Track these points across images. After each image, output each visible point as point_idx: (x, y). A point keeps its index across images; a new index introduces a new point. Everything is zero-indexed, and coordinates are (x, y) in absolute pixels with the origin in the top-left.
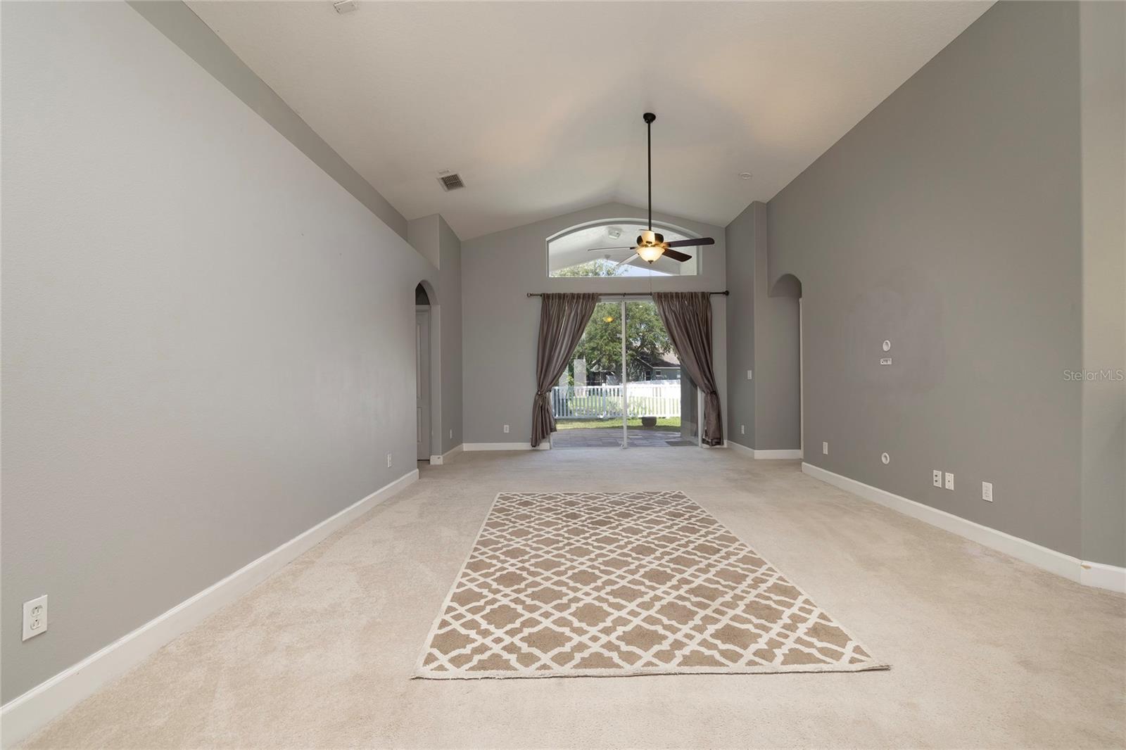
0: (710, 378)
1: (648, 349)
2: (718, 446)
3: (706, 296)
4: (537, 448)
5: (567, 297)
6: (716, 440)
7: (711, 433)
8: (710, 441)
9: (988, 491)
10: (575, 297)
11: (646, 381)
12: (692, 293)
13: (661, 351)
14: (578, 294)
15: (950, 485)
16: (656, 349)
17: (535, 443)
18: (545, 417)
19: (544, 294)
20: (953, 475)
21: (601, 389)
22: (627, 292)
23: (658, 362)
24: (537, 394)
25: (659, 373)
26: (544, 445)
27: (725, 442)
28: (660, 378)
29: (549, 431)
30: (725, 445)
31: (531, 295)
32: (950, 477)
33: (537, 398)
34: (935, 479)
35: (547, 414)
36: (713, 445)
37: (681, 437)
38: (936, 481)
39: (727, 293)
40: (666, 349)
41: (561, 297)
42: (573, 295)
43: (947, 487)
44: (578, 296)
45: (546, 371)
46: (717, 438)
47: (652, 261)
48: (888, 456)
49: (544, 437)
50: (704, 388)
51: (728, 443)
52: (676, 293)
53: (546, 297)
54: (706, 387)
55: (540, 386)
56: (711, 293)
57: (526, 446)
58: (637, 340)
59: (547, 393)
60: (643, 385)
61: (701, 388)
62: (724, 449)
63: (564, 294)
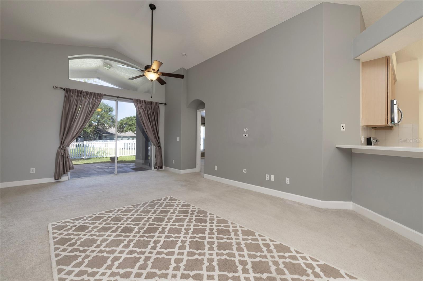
0: (158, 140)
1: (101, 126)
2: (161, 169)
3: (157, 104)
4: (59, 180)
5: (83, 93)
6: (160, 167)
7: (158, 164)
8: (157, 167)
9: (288, 181)
10: (89, 94)
11: (99, 140)
12: (151, 102)
13: (108, 128)
14: (91, 92)
15: (273, 179)
16: (106, 127)
17: (57, 177)
18: (66, 162)
19: (67, 89)
20: (274, 176)
21: (83, 144)
22: (120, 96)
23: (105, 132)
24: (60, 147)
25: (106, 137)
26: (64, 178)
27: (163, 167)
28: (106, 139)
29: (68, 169)
30: (163, 169)
31: (56, 87)
32: (273, 177)
33: (59, 150)
34: (266, 177)
35: (67, 160)
36: (158, 169)
37: (135, 166)
38: (267, 178)
39: (165, 104)
40: (110, 127)
41: (79, 92)
42: (87, 93)
43: (271, 180)
44: (91, 94)
45: (67, 134)
46: (160, 166)
47: (153, 80)
48: (246, 170)
49: (64, 173)
50: (155, 144)
51: (164, 167)
52: (144, 101)
53: (68, 91)
54: (157, 144)
55: (62, 142)
56: (160, 103)
57: (52, 180)
58: (96, 122)
59: (67, 147)
60: (99, 142)
61: (153, 144)
62: (163, 170)
63: (81, 91)
